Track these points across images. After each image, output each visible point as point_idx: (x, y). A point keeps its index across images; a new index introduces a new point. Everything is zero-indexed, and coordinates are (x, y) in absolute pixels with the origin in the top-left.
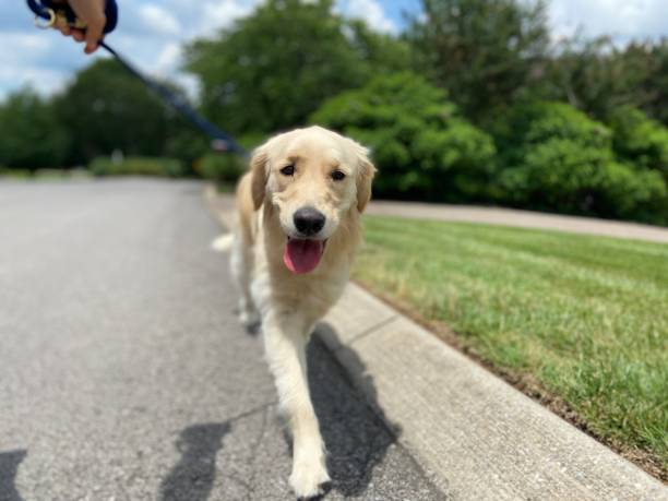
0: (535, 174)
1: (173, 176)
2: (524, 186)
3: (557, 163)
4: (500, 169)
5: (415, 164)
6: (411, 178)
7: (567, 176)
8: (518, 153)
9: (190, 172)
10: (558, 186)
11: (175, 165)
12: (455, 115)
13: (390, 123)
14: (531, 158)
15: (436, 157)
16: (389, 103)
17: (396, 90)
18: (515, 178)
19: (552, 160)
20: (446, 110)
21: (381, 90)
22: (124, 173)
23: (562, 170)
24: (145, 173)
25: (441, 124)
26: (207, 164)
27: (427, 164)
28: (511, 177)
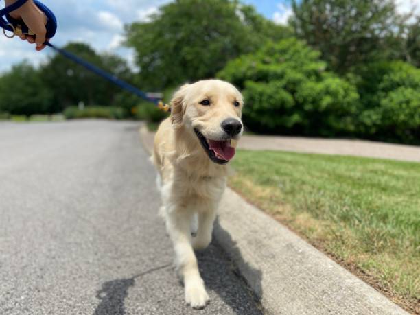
0: (387, 114)
1: (117, 118)
2: (379, 122)
3: (404, 106)
4: (361, 110)
5: (298, 107)
6: (296, 118)
7: (412, 116)
8: (375, 98)
9: (130, 115)
10: (405, 123)
11: (119, 111)
12: (327, 70)
13: (279, 77)
14: (384, 102)
15: (315, 102)
16: (278, 61)
17: (283, 52)
18: (371, 117)
19: (400, 103)
20: (321, 66)
21: (271, 53)
22: (85, 116)
23: (407, 111)
24: (99, 116)
25: (318, 77)
26: (141, 109)
27: (308, 107)
28: (369, 116)
